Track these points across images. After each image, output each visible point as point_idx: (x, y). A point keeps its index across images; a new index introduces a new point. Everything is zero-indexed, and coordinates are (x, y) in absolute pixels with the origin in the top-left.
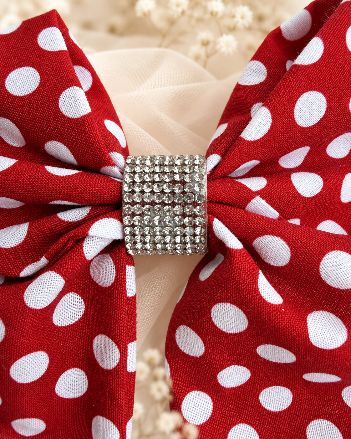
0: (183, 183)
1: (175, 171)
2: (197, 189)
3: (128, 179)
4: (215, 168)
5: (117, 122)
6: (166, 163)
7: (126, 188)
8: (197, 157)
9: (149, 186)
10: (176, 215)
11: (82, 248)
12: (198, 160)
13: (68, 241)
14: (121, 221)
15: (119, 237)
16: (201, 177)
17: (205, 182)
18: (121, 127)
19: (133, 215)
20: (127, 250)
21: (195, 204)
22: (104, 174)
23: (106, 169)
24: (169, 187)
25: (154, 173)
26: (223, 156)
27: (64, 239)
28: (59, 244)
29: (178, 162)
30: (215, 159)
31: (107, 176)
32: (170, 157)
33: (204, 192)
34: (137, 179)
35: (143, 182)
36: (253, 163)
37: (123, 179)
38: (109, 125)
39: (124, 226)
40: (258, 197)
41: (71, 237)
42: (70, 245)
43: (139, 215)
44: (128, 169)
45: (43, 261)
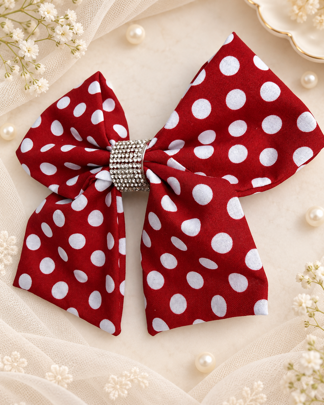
4: (154, 145)
14: (109, 171)
40: (172, 159)
42: (90, 183)
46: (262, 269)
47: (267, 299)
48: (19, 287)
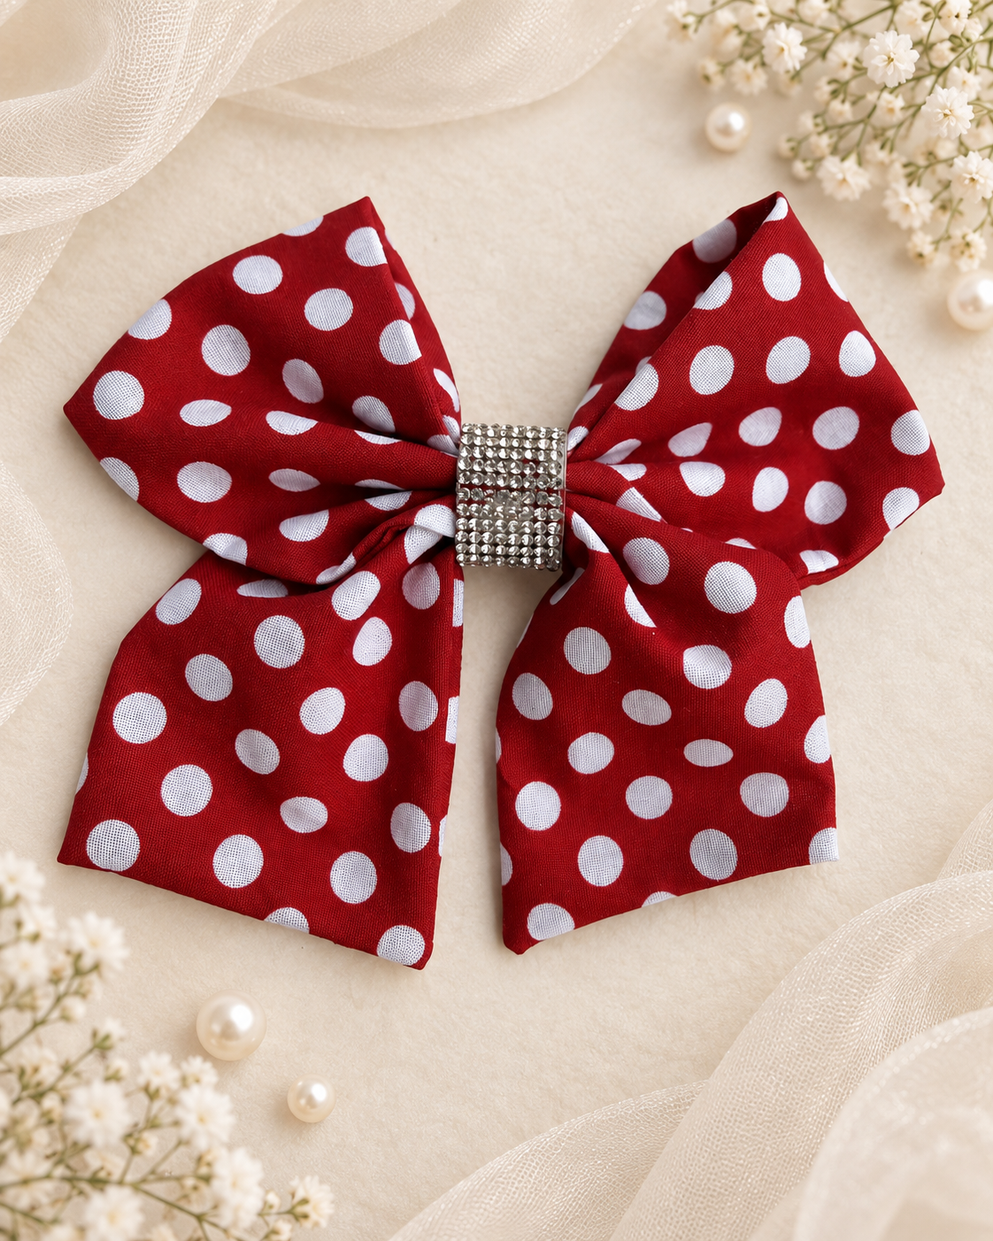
0: (537, 462)
1: (525, 446)
2: (554, 472)
3: (464, 453)
4: (578, 446)
5: (450, 374)
6: (514, 435)
7: (461, 465)
8: (556, 430)
9: (492, 466)
10: (525, 505)
11: (402, 543)
12: (556, 434)
13: (384, 534)
14: (454, 508)
15: (448, 532)
16: (560, 454)
17: (563, 461)
18: (453, 381)
19: (470, 502)
20: (456, 553)
21: (550, 491)
22: (430, 447)
23: (433, 440)
24: (517, 466)
25: (499, 447)
26: (590, 429)
27: (380, 530)
28: (372, 538)
29: (530, 435)
30: (580, 432)
31: (435, 449)
32: (519, 427)
33: (562, 476)
34: (477, 454)
35: (485, 458)
36: (633, 443)
37: (458, 454)
38: (440, 376)
39: (458, 516)
40: (633, 490)
41: (389, 528)
42: (387, 538)
43: (478, 503)
44: (465, 440)
45: (351, 561)
46: (830, 762)
47: (835, 827)
48: (89, 865)
